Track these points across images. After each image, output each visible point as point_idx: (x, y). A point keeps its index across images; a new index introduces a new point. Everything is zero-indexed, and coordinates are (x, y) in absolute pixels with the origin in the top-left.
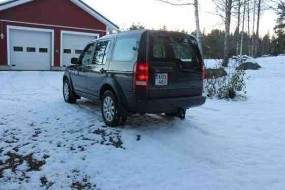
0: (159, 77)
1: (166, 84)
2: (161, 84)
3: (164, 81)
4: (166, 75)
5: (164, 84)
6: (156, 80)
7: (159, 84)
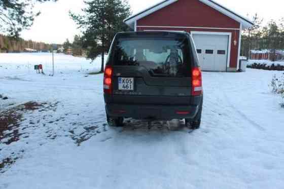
0: (123, 81)
1: (132, 89)
2: (126, 89)
3: (129, 86)
4: (132, 79)
5: (129, 89)
6: (119, 84)
7: (123, 89)
